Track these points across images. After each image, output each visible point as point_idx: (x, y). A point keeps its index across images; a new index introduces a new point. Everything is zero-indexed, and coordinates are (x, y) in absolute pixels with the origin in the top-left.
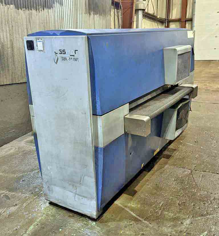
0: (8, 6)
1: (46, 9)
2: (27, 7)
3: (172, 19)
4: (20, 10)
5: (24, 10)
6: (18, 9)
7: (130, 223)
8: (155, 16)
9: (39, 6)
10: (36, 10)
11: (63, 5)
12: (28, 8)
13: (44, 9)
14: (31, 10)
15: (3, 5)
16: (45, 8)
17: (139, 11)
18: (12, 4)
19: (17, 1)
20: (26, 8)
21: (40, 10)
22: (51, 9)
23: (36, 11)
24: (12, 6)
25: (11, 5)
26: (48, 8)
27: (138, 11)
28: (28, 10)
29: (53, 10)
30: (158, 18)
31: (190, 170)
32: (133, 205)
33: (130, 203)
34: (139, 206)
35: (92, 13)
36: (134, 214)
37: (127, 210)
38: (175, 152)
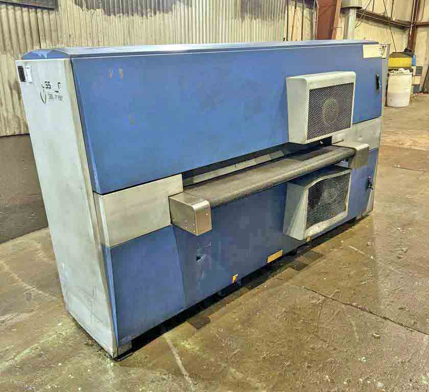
0: (92, 10)
1: (160, 13)
2: (127, 10)
3: (423, 21)
4: (112, 16)
5: (120, 17)
6: (110, 15)
7: (164, 377)
8: (386, 18)
9: (147, 9)
10: (142, 16)
11: (191, 6)
12: (128, 13)
13: (155, 13)
14: (133, 15)
15: (83, 10)
16: (158, 12)
17: (351, 10)
18: (99, 8)
19: (108, 3)
20: (123, 13)
21: (148, 16)
22: (170, 12)
23: (141, 18)
24: (99, 11)
25: (97, 10)
26: (163, 12)
27: (349, 11)
28: (128, 16)
29: (172, 14)
30: (393, 21)
31: (324, 298)
32: (188, 345)
33: (187, 341)
34: (197, 348)
35: (247, 17)
36: (179, 362)
37: (174, 352)
38: (318, 260)
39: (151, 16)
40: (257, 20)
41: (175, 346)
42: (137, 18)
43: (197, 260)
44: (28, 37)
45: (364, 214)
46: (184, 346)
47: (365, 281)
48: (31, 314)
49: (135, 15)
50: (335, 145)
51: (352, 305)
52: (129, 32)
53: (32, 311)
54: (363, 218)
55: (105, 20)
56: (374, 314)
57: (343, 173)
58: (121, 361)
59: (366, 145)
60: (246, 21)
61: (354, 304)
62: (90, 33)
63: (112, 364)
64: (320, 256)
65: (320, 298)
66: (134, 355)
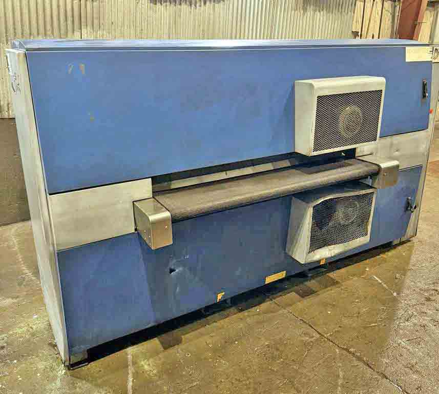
1: (210, 3)
5: (166, 6)
6: (156, 4)
12: (175, 2)
13: (205, 3)
14: (180, 4)
16: (208, 2)
20: (170, 2)
21: (197, 6)
22: (222, 2)
23: (189, 7)
26: (214, 2)
28: (175, 5)
31: (318, 336)
32: (146, 365)
33: (148, 360)
34: (155, 372)
35: (310, 9)
36: (130, 384)
37: (130, 372)
38: (329, 288)
39: (200, 6)
40: (322, 13)
41: (134, 363)
42: (184, 7)
43: (171, 272)
44: (69, 22)
45: (403, 239)
46: (143, 366)
47: (375, 323)
48: (15, 301)
49: (183, 4)
50: (360, 158)
51: (348, 351)
52: (175, 21)
53: (18, 297)
54: (402, 243)
55: (150, 8)
56: (370, 367)
57: (363, 192)
58: (73, 370)
59: (395, 163)
60: (309, 13)
61: (352, 350)
62: (133, 21)
63: (64, 371)
64: (334, 283)
65: (314, 335)
66: (89, 365)
